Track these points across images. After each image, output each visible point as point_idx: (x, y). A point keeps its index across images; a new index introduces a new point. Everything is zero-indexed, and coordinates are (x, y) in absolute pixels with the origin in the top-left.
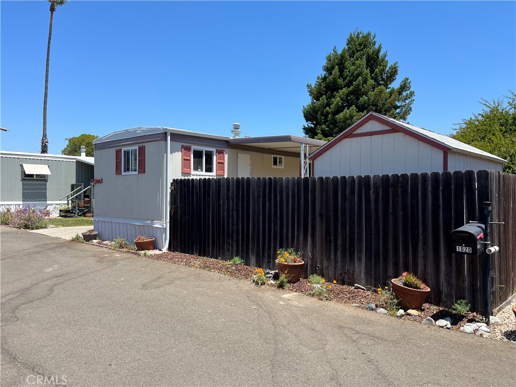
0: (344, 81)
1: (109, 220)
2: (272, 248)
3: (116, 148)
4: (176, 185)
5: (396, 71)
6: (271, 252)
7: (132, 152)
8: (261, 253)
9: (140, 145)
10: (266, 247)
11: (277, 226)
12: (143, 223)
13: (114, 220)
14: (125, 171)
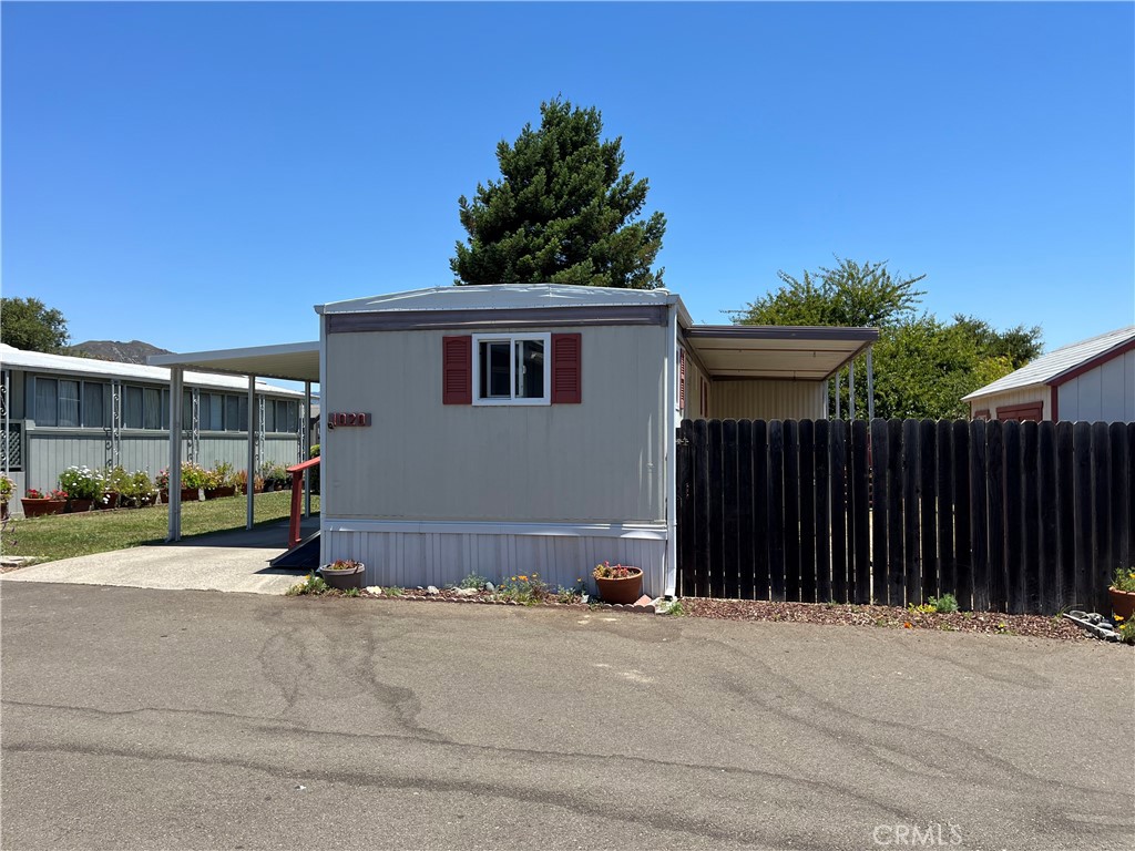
0: (557, 202)
1: (412, 527)
2: (1041, 568)
3: (443, 333)
4: (694, 435)
5: (643, 196)
6: (1037, 578)
7: (517, 346)
8: (1007, 582)
9: (557, 330)
10: (1024, 567)
11: (1054, 522)
12: (576, 531)
13: (427, 527)
14: (483, 395)
